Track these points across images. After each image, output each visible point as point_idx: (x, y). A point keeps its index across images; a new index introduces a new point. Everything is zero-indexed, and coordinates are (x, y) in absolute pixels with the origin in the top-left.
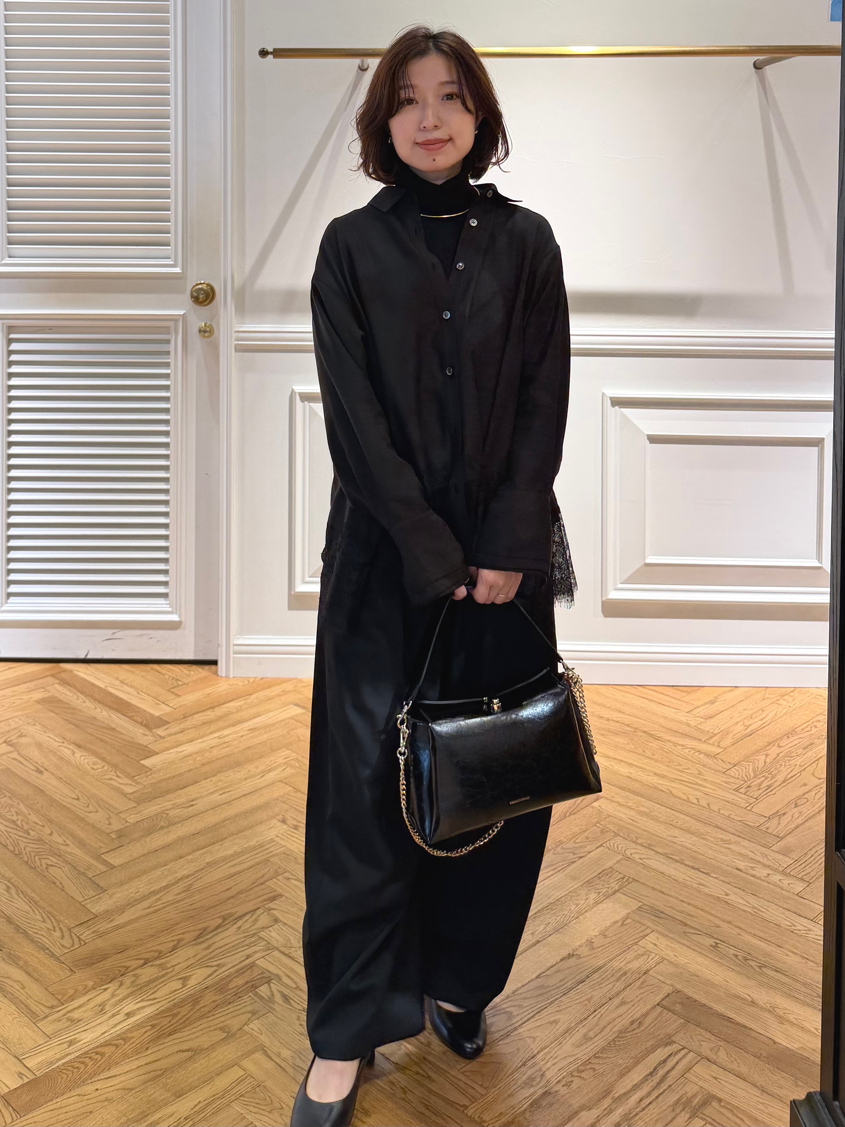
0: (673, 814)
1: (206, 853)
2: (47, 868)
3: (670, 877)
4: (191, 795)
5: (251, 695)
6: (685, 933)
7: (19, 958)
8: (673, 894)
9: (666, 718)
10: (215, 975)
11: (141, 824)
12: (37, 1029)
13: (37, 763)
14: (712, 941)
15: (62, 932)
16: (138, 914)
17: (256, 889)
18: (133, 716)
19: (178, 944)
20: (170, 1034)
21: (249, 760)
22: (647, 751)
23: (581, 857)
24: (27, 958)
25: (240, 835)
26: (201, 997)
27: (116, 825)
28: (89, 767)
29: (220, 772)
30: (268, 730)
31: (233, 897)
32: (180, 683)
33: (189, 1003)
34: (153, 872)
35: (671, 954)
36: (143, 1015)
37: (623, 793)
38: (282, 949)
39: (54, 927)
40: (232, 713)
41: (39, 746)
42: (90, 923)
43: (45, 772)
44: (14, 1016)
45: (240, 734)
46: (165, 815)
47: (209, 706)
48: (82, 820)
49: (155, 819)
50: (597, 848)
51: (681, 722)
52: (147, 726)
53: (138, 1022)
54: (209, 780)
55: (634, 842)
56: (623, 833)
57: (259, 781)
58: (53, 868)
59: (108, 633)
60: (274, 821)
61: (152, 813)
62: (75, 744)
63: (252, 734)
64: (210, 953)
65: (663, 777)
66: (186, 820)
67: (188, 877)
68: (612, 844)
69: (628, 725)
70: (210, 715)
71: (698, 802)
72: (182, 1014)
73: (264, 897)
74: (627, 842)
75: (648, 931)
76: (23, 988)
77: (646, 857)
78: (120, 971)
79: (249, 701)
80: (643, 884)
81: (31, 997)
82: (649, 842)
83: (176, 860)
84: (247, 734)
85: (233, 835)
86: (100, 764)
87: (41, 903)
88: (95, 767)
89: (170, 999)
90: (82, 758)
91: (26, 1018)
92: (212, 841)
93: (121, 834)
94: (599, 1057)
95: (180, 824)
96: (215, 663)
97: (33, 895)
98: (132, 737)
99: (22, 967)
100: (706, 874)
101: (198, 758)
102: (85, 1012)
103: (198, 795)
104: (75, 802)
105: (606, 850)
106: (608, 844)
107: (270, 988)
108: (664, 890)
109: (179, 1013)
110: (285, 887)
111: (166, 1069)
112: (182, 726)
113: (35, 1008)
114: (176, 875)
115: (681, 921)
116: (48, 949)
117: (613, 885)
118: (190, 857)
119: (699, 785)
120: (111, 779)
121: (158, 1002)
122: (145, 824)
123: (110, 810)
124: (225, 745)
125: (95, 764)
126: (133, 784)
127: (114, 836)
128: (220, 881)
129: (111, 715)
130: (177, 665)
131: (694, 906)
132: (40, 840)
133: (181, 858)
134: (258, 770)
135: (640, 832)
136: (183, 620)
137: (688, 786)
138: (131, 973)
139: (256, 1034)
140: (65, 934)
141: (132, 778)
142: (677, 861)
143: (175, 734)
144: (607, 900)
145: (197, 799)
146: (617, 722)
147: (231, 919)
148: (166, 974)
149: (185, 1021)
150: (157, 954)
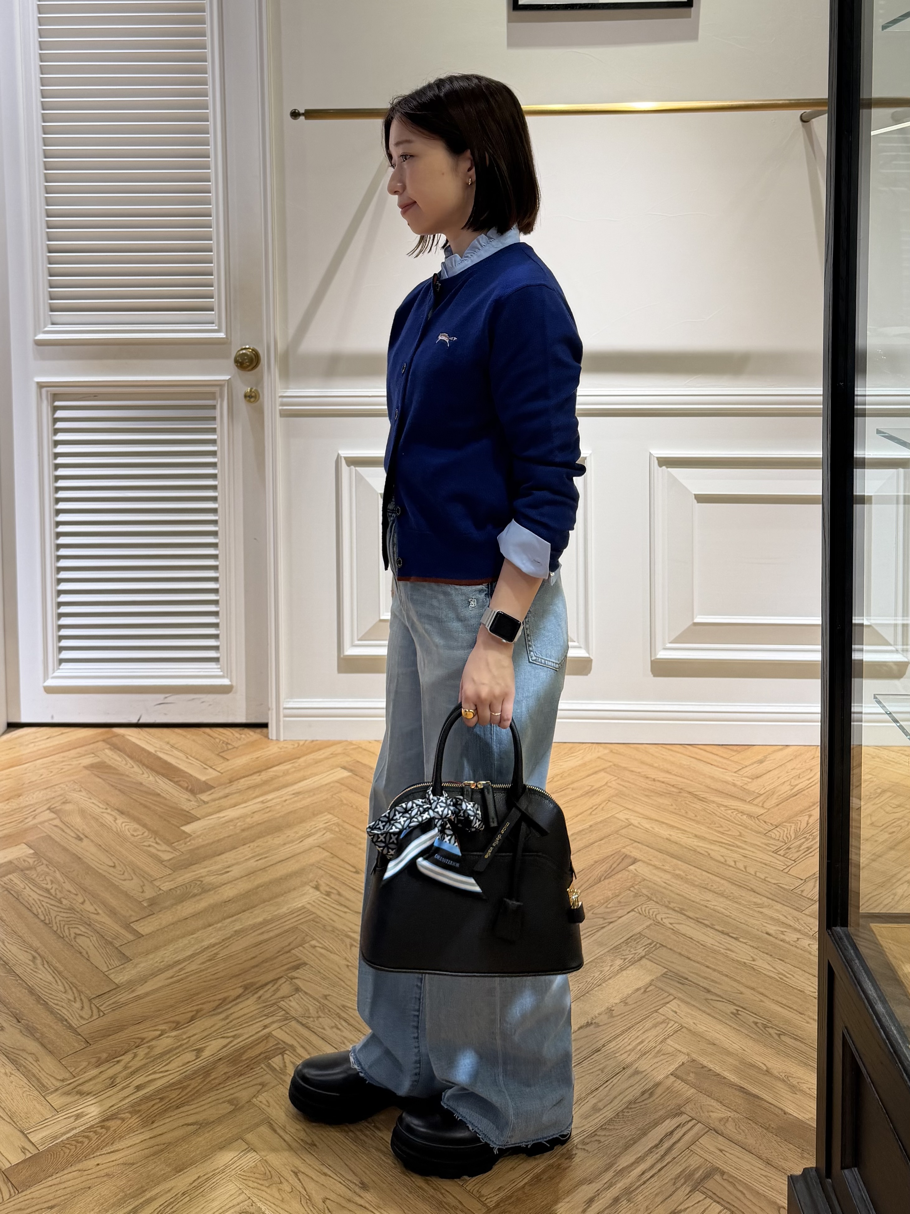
0: (709, 878)
1: (235, 921)
2: (75, 938)
3: (698, 942)
4: (227, 862)
5: (299, 758)
6: (706, 999)
7: (35, 1029)
8: (699, 959)
9: (712, 778)
10: (229, 1046)
11: (174, 892)
12: (45, 1102)
13: (78, 830)
14: (733, 1008)
15: (82, 1004)
16: (160, 984)
17: (281, 958)
18: (180, 781)
19: (197, 1014)
20: (178, 1107)
21: (289, 826)
22: (689, 812)
23: (611, 922)
24: (45, 1030)
25: (271, 902)
26: (213, 1068)
27: (149, 893)
28: (129, 834)
29: (259, 837)
30: (311, 794)
31: (257, 966)
32: (230, 747)
33: (200, 1075)
34: (181, 940)
35: (691, 1022)
36: (154, 1087)
37: (660, 855)
38: (300, 1019)
39: (75, 999)
40: (279, 777)
41: (83, 812)
42: (112, 993)
43: (85, 839)
44: (24, 1089)
45: (284, 799)
46: (199, 883)
47: (255, 770)
48: (116, 887)
49: (188, 886)
50: (628, 912)
51: (727, 782)
52: (192, 792)
53: (148, 1095)
54: (248, 845)
55: (667, 907)
56: (657, 898)
57: (297, 846)
58: (81, 937)
59: (160, 697)
60: (308, 889)
61: (187, 881)
62: (118, 810)
63: (296, 799)
64: (228, 1024)
65: (704, 839)
66: (220, 887)
67: (214, 945)
68: (643, 910)
69: (673, 786)
70: (257, 779)
71: (735, 864)
72: (192, 1087)
73: (288, 966)
74: (658, 906)
75: (672, 997)
76: (37, 1060)
77: (677, 921)
78: (135, 1043)
79: (297, 765)
80: (671, 949)
81: (43, 1070)
82: (681, 907)
83: (205, 928)
84: (291, 799)
85: (264, 902)
86: (141, 829)
87: (65, 973)
88: (135, 834)
89: (182, 1071)
90: (124, 825)
91: (36, 1092)
92: (243, 908)
93: (153, 902)
94: (605, 1129)
95: (213, 892)
96: (265, 726)
97: (58, 965)
98: (175, 803)
99: (38, 1039)
100: (736, 939)
101: (239, 824)
102: (95, 1084)
103: (234, 862)
104: (111, 870)
105: (638, 915)
106: (639, 908)
107: (283, 1059)
108: (690, 956)
109: (189, 1085)
110: (311, 955)
111: (170, 1143)
112: (227, 791)
113: (47, 1081)
114: (203, 944)
115: (705, 988)
116: (66, 1020)
117: (640, 951)
118: (219, 925)
119: (738, 847)
120: (149, 846)
121: (170, 1074)
122: (179, 892)
123: (144, 877)
124: (268, 810)
125: (135, 830)
126: (171, 851)
127: (145, 905)
128: (246, 949)
129: (158, 780)
130: (228, 729)
131: (719, 972)
132: (72, 909)
133: (210, 926)
134: (297, 835)
135: (673, 895)
136: (234, 684)
137: (726, 849)
138: (146, 1045)
139: (264, 1106)
140: (85, 1004)
141: (169, 844)
142: (707, 926)
143: (220, 798)
144: (632, 967)
145: (233, 865)
146: (663, 782)
147: (252, 988)
148: (181, 1045)
149: (194, 1094)
150: (175, 1025)
